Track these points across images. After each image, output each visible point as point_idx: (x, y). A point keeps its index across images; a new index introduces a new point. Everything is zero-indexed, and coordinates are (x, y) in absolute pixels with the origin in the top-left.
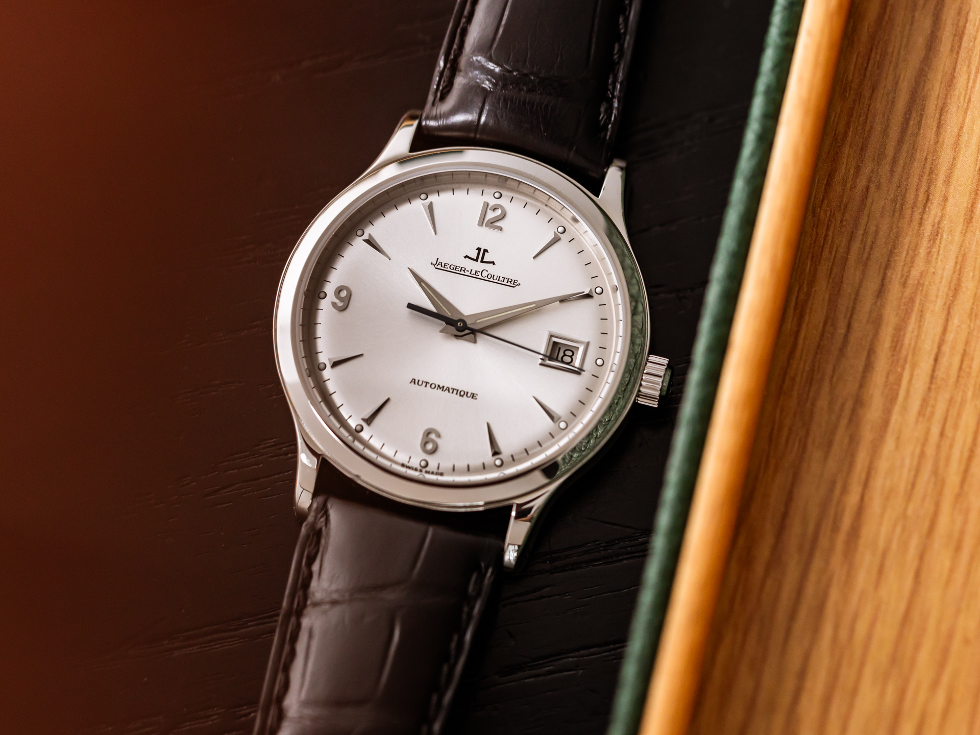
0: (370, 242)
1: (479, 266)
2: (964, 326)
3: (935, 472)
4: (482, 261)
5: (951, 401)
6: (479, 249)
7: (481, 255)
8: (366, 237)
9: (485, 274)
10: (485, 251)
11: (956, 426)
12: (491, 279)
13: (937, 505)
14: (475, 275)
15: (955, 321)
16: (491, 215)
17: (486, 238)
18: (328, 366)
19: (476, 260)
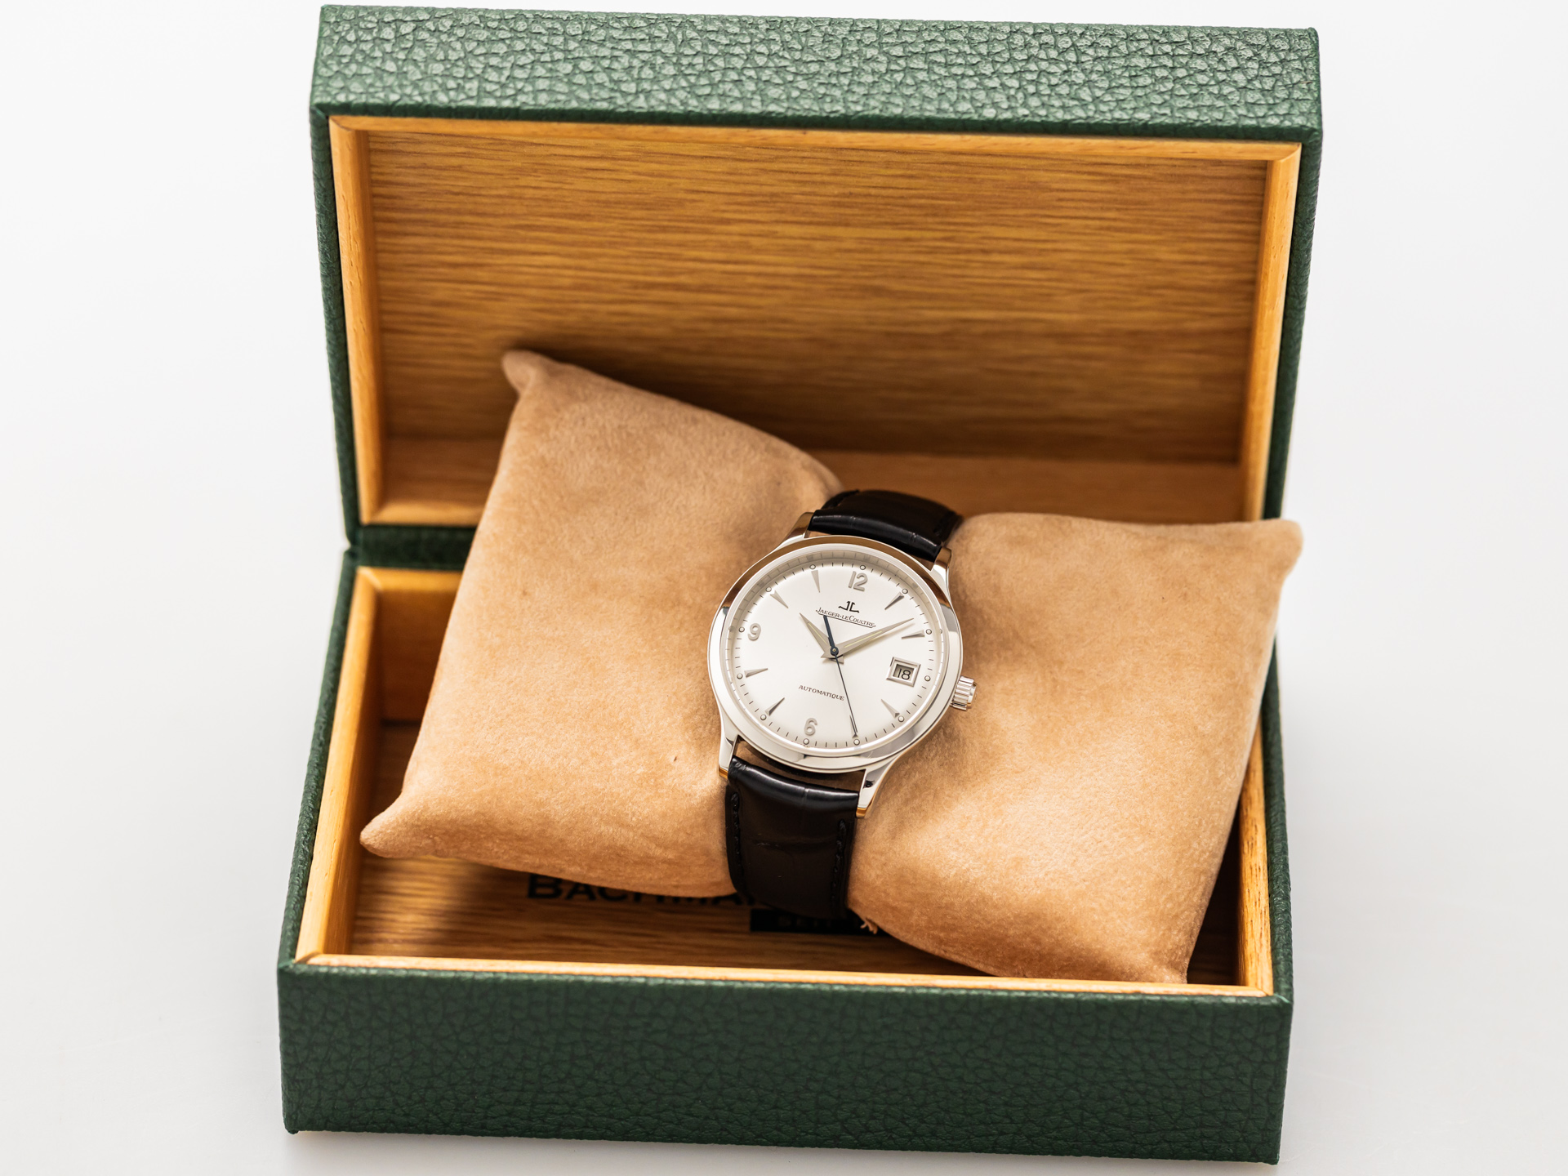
0: (777, 597)
1: (848, 613)
2: (879, 159)
3: (777, 157)
4: (850, 610)
5: (827, 159)
6: (849, 602)
7: (850, 606)
8: (772, 592)
9: (852, 618)
10: (853, 603)
11: (810, 163)
12: (856, 622)
13: (756, 161)
14: (845, 619)
15: (882, 155)
16: (857, 581)
17: (853, 596)
18: (744, 676)
19: (847, 609)
